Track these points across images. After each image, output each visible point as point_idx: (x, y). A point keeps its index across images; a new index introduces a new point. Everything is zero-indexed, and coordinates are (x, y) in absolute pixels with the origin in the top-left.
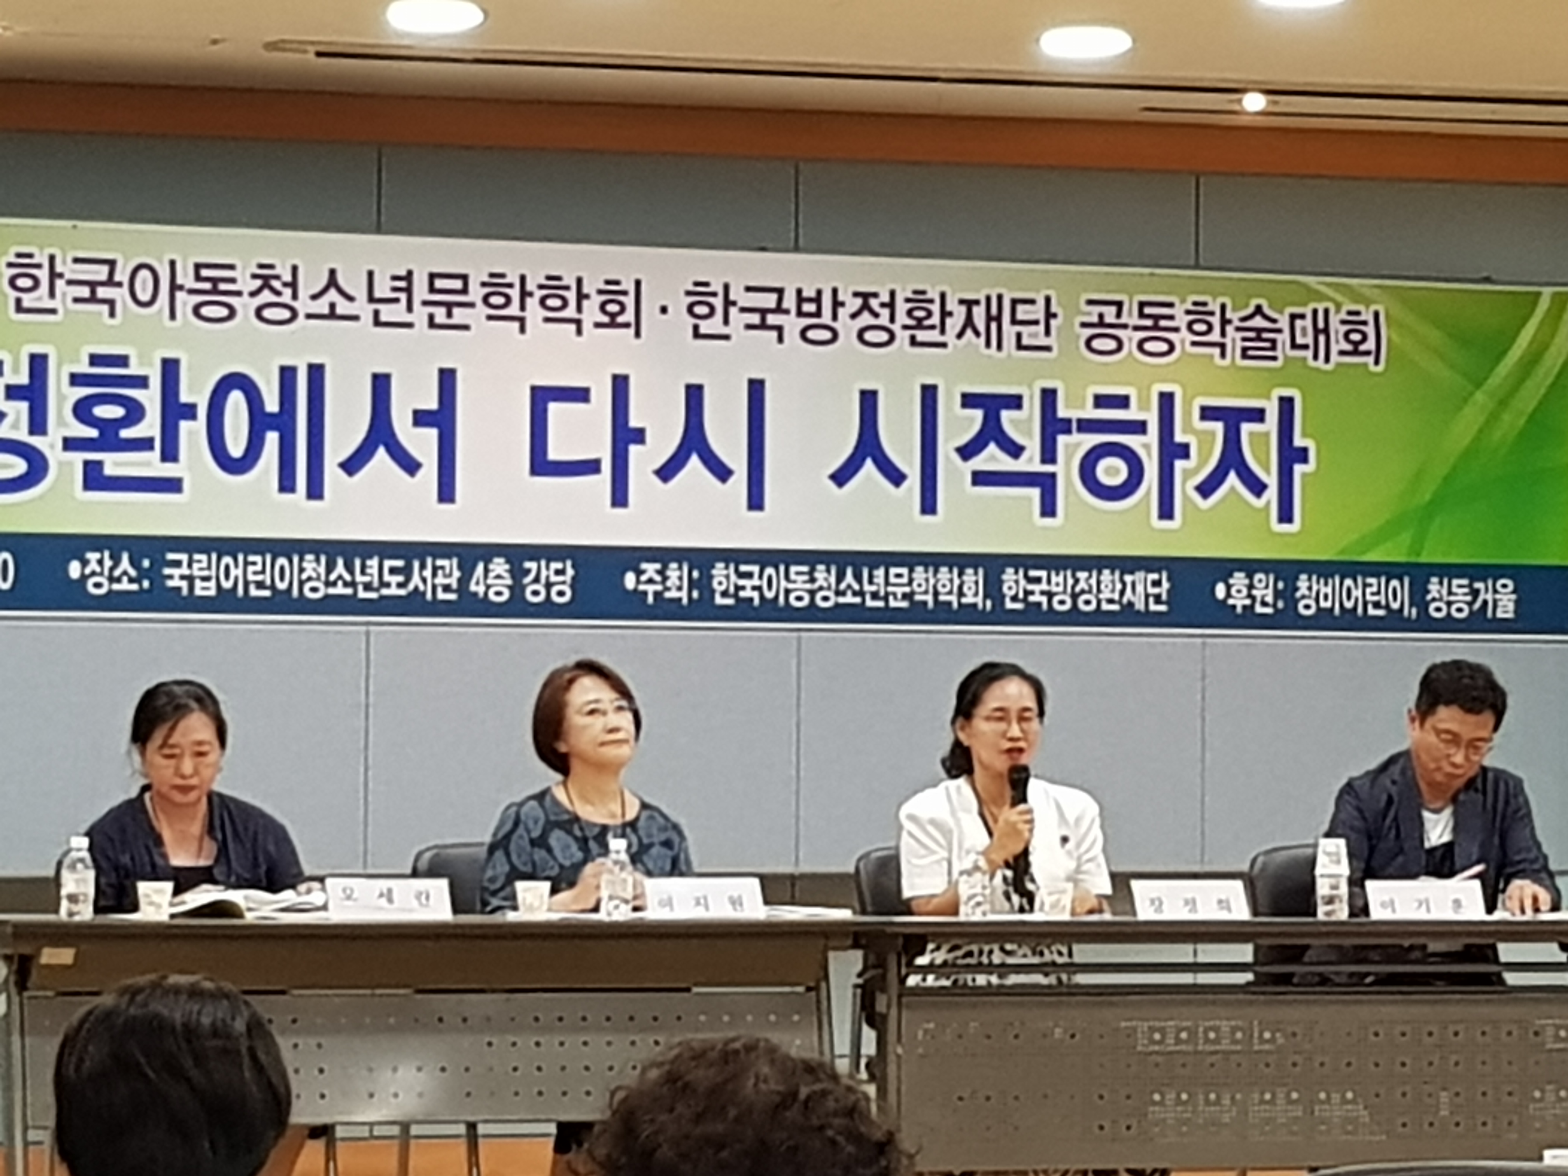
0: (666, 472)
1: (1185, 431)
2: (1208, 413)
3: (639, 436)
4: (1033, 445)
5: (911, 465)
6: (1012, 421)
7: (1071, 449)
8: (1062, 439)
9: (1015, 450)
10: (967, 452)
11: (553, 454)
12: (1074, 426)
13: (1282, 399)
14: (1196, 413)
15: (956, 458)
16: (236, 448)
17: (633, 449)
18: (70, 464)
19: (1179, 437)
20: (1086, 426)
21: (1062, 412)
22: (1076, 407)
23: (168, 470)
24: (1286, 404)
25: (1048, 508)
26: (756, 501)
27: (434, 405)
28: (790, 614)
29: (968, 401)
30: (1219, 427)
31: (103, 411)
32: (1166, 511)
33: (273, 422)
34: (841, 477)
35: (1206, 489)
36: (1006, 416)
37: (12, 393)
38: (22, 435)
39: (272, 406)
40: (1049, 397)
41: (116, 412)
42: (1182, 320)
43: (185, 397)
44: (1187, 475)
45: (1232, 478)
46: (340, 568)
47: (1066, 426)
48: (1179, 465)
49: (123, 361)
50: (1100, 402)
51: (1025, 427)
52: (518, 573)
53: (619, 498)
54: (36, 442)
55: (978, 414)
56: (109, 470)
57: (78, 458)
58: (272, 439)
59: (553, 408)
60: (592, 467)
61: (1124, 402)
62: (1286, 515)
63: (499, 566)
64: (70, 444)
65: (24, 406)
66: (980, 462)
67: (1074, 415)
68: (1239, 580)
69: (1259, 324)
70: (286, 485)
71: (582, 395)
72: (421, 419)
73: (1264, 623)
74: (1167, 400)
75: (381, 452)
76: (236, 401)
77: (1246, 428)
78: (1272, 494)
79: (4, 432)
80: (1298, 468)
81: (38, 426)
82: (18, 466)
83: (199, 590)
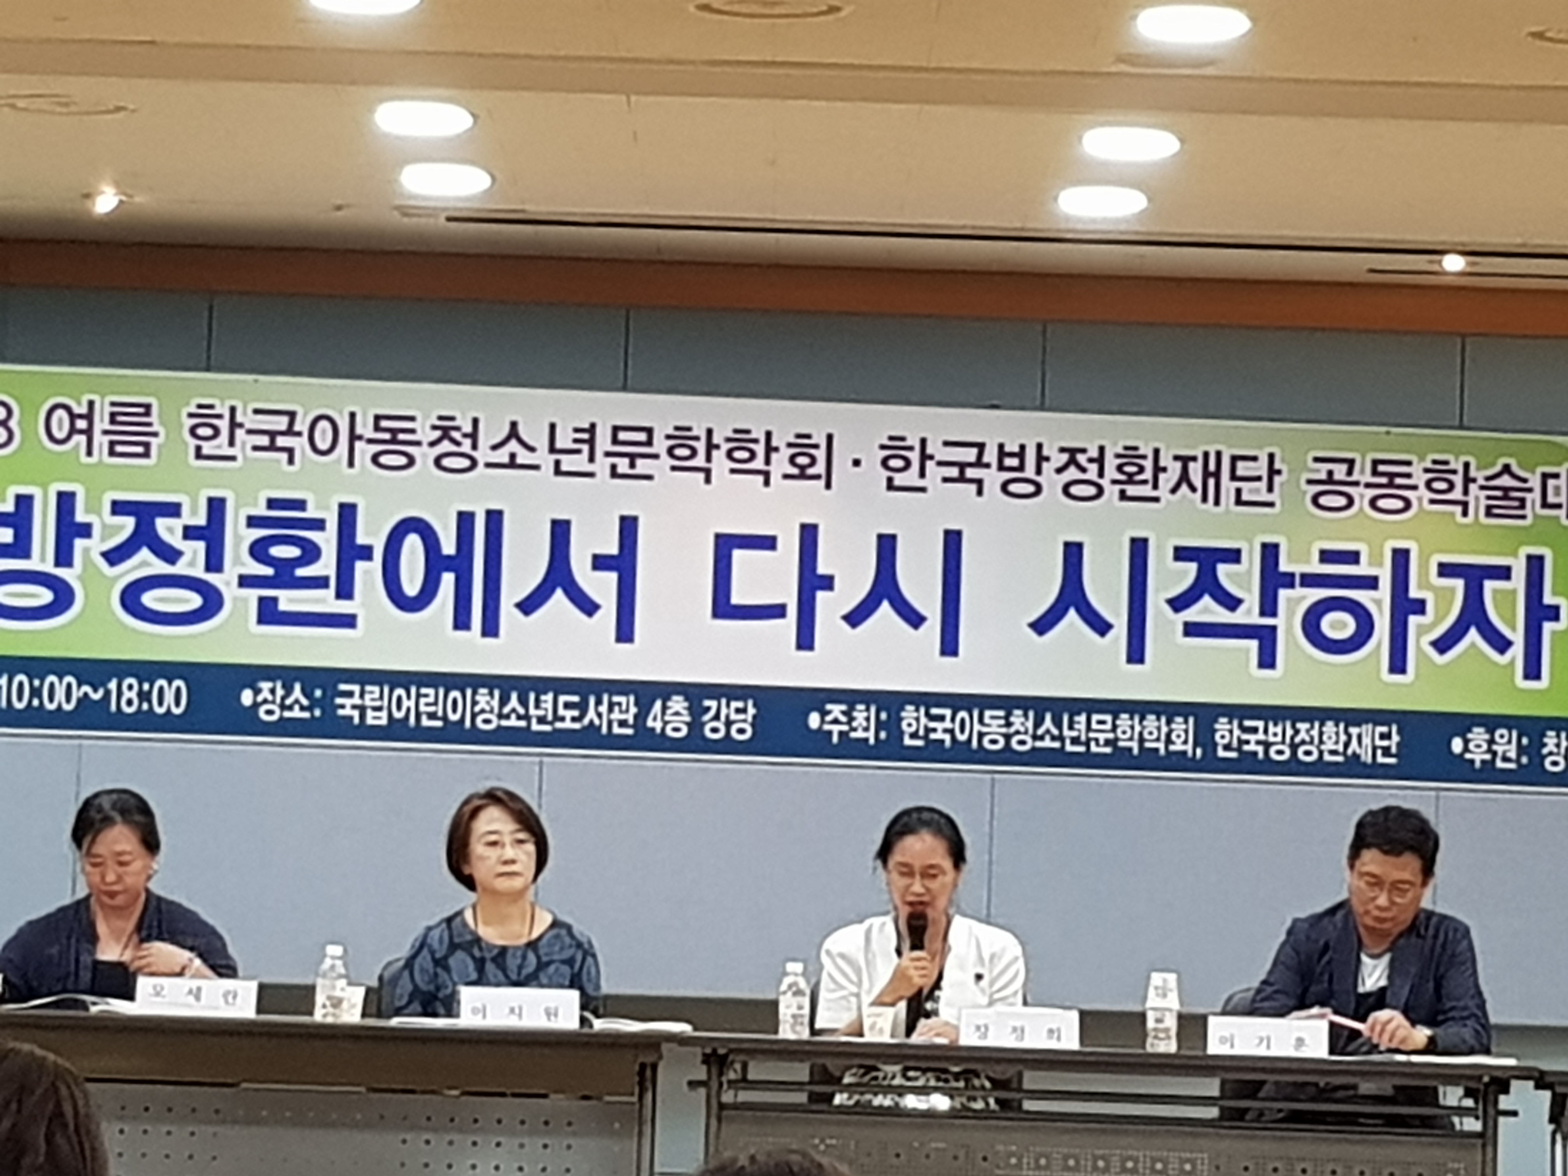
0: (855, 618)
1: (1420, 587)
2: (1445, 570)
3: (827, 583)
4: (1252, 599)
5: (1118, 615)
6: (1228, 575)
7: (1293, 603)
8: (1283, 594)
9: (1232, 603)
10: (1178, 604)
11: (737, 598)
12: (1297, 580)
13: (1530, 558)
14: (1434, 570)
15: (1167, 609)
16: (411, 586)
17: (821, 595)
18: (245, 600)
19: (1414, 593)
20: (1310, 580)
21: (1284, 566)
22: (1298, 561)
23: (343, 607)
24: (1535, 564)
25: (1267, 660)
26: (950, 647)
27: (614, 550)
28: (983, 757)
29: (1182, 554)
30: (1459, 584)
31: (279, 551)
32: (1398, 665)
33: (449, 564)
34: (1042, 626)
35: (1443, 645)
36: (1223, 570)
37: (189, 533)
38: (198, 572)
39: (449, 547)
40: (1270, 552)
41: (292, 552)
42: (1420, 478)
43: (361, 539)
44: (1422, 630)
45: (1473, 634)
46: (514, 702)
47: (1288, 580)
48: (1413, 620)
49: (300, 505)
50: (1327, 556)
51: (1243, 581)
52: (696, 711)
53: (805, 641)
54: (212, 578)
55: (1192, 568)
56: (283, 606)
57: (253, 594)
58: (448, 579)
59: (738, 555)
60: (778, 611)
61: (1353, 557)
62: (1533, 671)
63: (678, 703)
64: (245, 581)
65: (201, 546)
66: (1193, 614)
67: (1298, 569)
68: (1478, 735)
69: (1506, 481)
70: (461, 622)
71: (768, 543)
72: (600, 563)
73: (1506, 778)
74: (1401, 558)
75: (559, 594)
76: (413, 543)
77: (1490, 586)
78: (1517, 651)
79: (180, 568)
80: (1548, 627)
81: (214, 563)
82: (193, 601)
83: (371, 719)
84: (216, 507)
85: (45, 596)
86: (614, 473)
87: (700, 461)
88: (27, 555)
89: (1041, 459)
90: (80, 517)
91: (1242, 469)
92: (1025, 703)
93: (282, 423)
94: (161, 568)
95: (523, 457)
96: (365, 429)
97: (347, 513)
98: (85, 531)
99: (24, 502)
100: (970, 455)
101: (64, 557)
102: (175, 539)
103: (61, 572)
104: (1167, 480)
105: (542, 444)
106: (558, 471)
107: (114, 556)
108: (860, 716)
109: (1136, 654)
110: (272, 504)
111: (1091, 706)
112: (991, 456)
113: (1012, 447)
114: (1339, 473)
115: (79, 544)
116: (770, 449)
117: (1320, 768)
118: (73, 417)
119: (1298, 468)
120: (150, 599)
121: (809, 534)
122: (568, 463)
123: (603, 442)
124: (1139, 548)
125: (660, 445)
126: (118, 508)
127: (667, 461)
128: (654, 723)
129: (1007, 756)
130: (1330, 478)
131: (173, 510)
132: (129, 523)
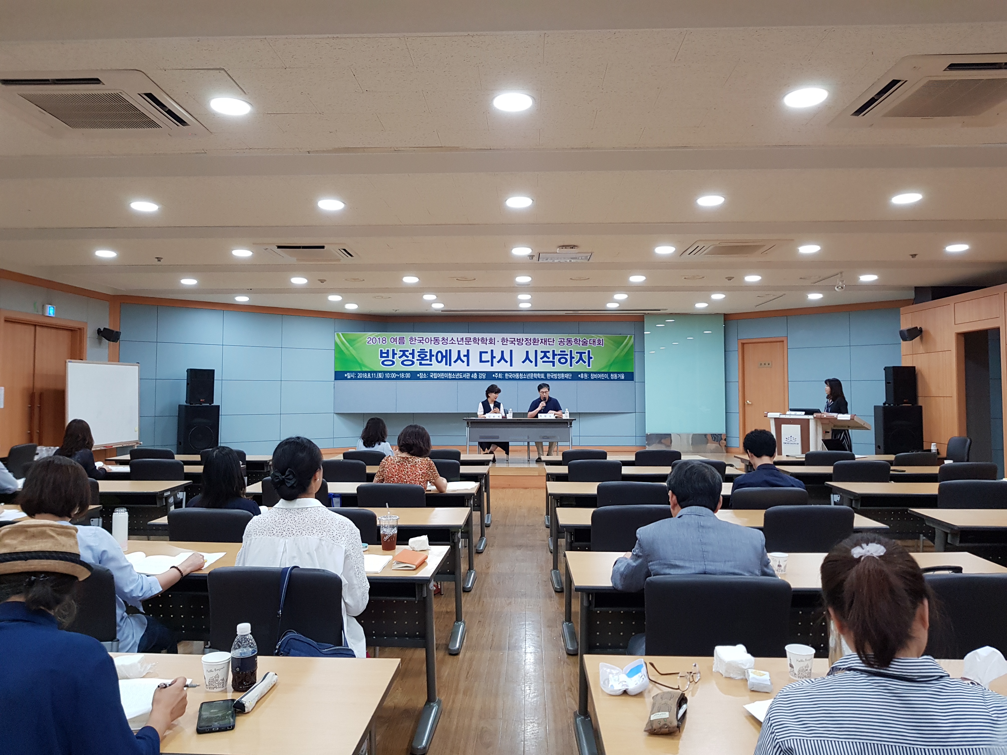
0: (498, 362)
2: (577, 353)
3: (495, 357)
4: (551, 357)
5: (533, 360)
7: (557, 358)
8: (555, 357)
9: (549, 358)
10: (541, 358)
11: (483, 360)
14: (575, 353)
16: (439, 360)
17: (494, 359)
18: (417, 362)
19: (573, 356)
20: (559, 355)
21: (556, 353)
23: (431, 363)
24: (589, 352)
25: (554, 366)
26: (511, 365)
27: (466, 354)
28: (516, 379)
29: (542, 352)
30: (579, 355)
31: (422, 356)
32: (571, 366)
33: (444, 357)
34: (523, 362)
35: (577, 363)
36: (547, 354)
37: (410, 354)
38: (411, 359)
39: (444, 354)
40: (554, 351)
41: (423, 356)
42: (573, 341)
43: (433, 354)
44: (574, 361)
45: (581, 361)
46: (454, 375)
47: (556, 355)
48: (573, 360)
49: (424, 350)
50: (561, 351)
51: (550, 355)
52: (478, 375)
53: (492, 365)
54: (413, 360)
55: (543, 354)
56: (423, 363)
57: (419, 362)
58: (444, 359)
59: (483, 354)
60: (488, 361)
61: (565, 351)
62: (589, 366)
63: (475, 374)
64: (417, 360)
65: (411, 356)
66: (544, 360)
67: (557, 353)
68: (582, 374)
69: (585, 341)
70: (446, 364)
71: (487, 352)
72: (464, 356)
73: (586, 380)
74: (571, 351)
75: (459, 360)
76: (439, 354)
77: (583, 355)
78: (587, 363)
79: (409, 358)
80: (591, 360)
81: (413, 358)
82: (411, 363)
83: (435, 377)
84: (413, 350)
85: (391, 363)
86: (466, 344)
87: (477, 342)
88: (388, 357)
89: (523, 340)
90: (395, 352)
91: (549, 340)
92: (522, 372)
93: (422, 339)
94: (406, 358)
95: (454, 342)
96: (433, 339)
97: (431, 350)
98: (396, 354)
99: (388, 351)
100: (513, 340)
101: (393, 358)
102: (408, 355)
103: (393, 360)
104: (540, 342)
105: (456, 340)
106: (458, 344)
107: (400, 357)
108: (500, 375)
109: (536, 365)
110: (421, 350)
111: (530, 372)
112: (516, 340)
113: (519, 339)
114: (562, 340)
115: (395, 356)
116: (487, 340)
117: (561, 379)
118: (394, 339)
119: (557, 340)
120: (405, 363)
121: (492, 351)
122: (460, 343)
123: (464, 340)
124: (536, 351)
125: (472, 340)
126: (400, 351)
127: (473, 342)
128: (472, 377)
129: (519, 379)
130: (561, 341)
131: (408, 351)
132: (402, 353)
